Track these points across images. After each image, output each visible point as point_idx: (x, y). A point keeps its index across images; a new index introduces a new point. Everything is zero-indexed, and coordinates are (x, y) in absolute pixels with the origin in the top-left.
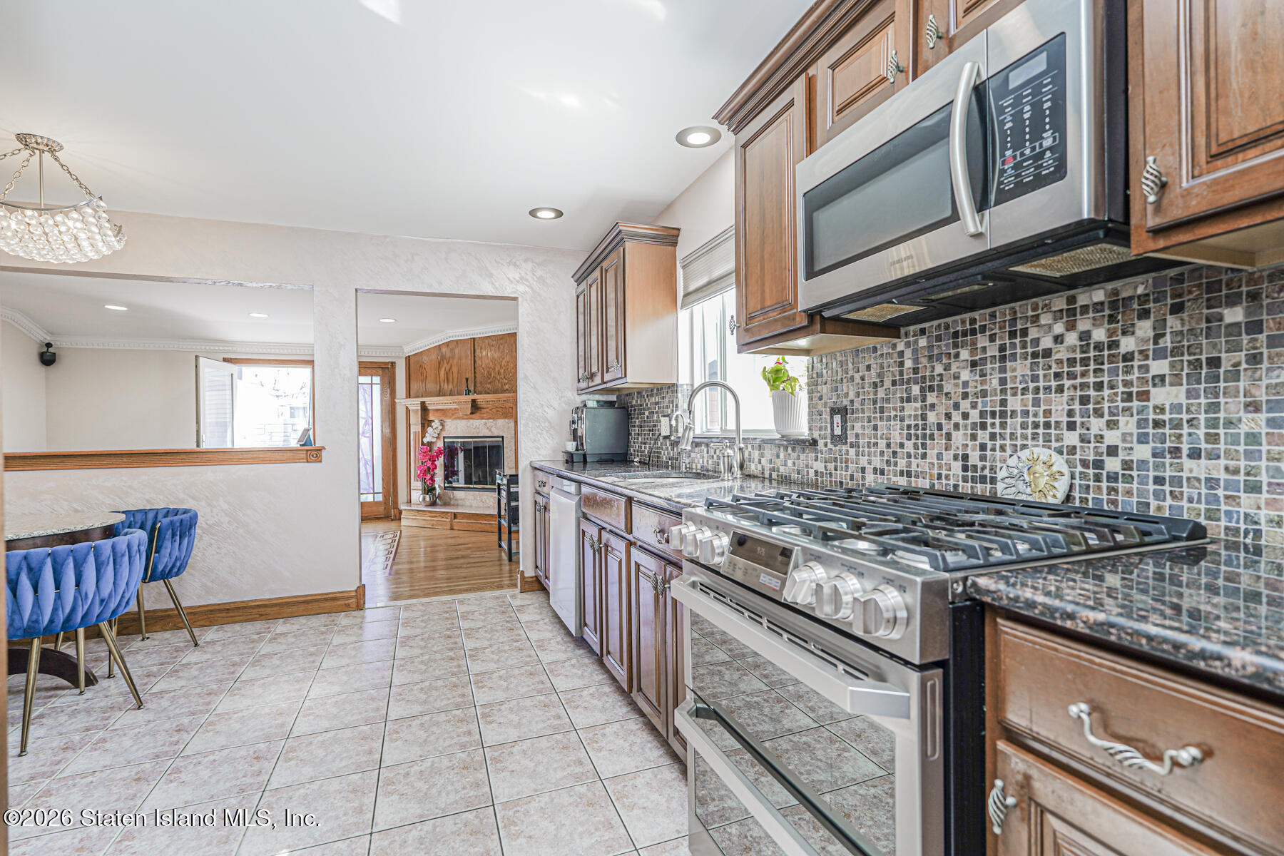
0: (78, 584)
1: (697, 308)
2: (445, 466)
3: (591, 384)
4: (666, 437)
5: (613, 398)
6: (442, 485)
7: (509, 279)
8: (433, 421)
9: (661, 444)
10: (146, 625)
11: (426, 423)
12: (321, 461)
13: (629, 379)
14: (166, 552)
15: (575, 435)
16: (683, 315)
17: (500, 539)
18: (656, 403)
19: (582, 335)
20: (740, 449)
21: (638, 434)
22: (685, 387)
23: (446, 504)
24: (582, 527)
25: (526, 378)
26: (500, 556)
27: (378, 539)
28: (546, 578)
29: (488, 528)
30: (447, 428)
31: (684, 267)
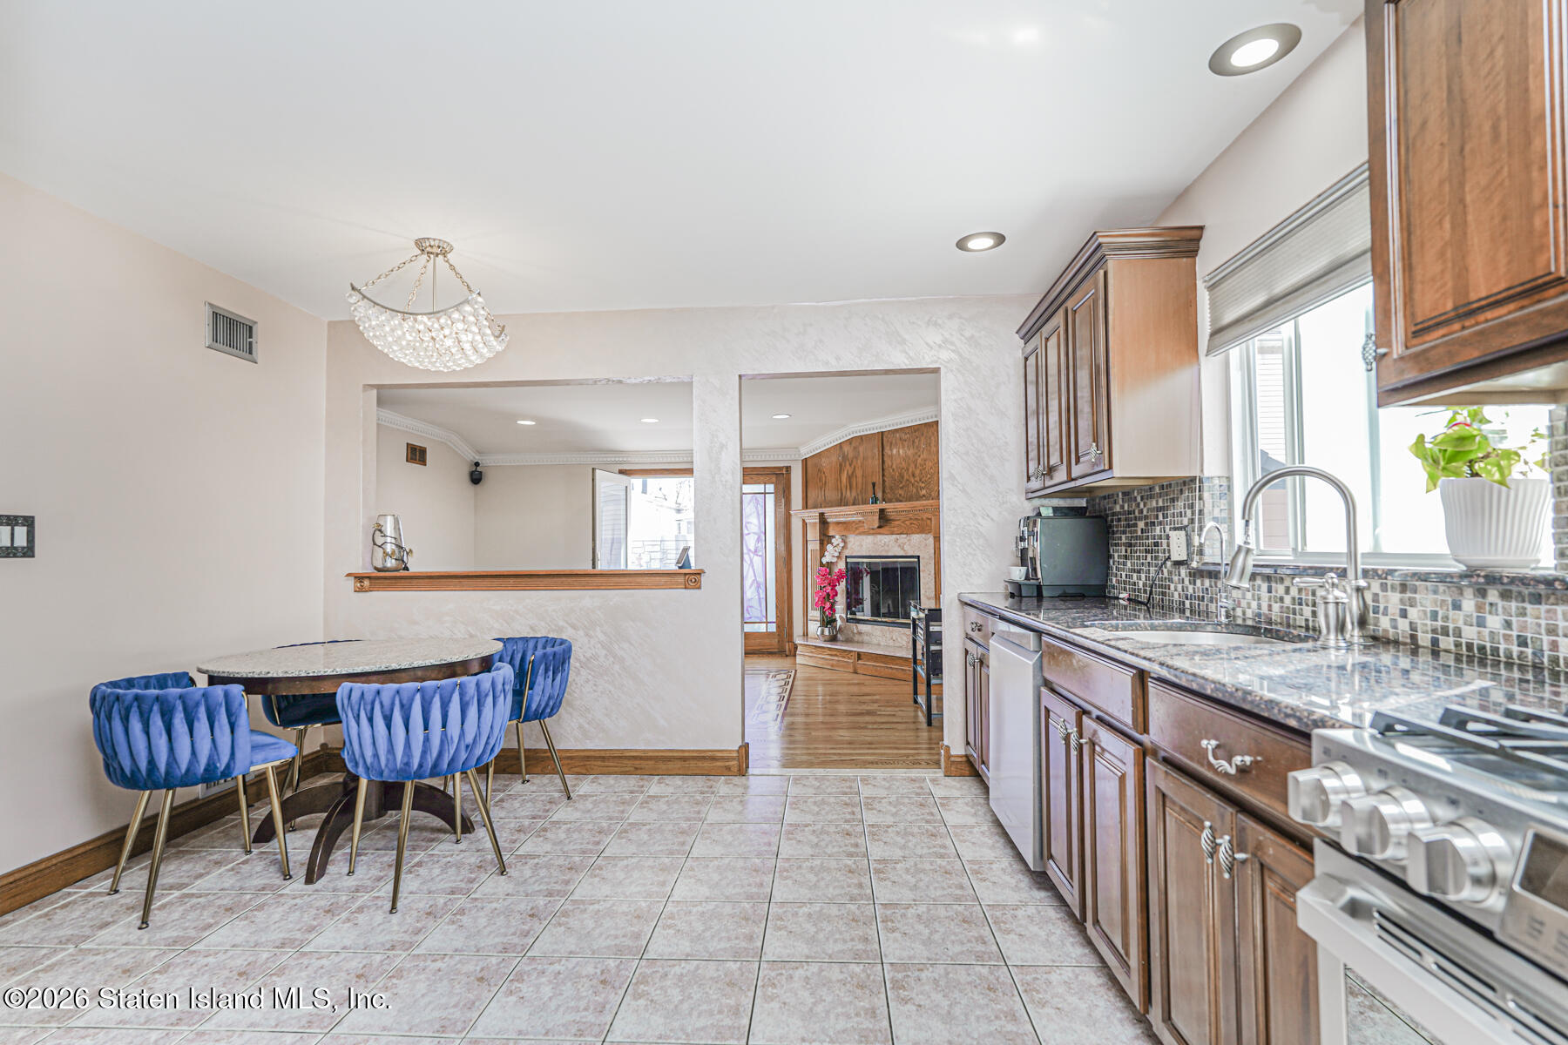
0: (444, 726)
1: (1235, 353)
2: (848, 592)
3: (1048, 483)
4: (1178, 563)
5: (1083, 503)
6: (844, 616)
7: (927, 344)
8: (833, 537)
9: (1170, 573)
10: (526, 767)
11: (825, 539)
12: (699, 588)
13: (1117, 472)
14: (538, 688)
15: (1023, 558)
16: (1209, 366)
17: (916, 693)
18: (1159, 509)
19: (1033, 412)
20: (1358, 590)
21: (1126, 557)
22: (1216, 481)
23: (848, 641)
24: (1044, 703)
25: (952, 477)
26: (916, 717)
27: (770, 679)
28: (983, 763)
29: (900, 675)
30: (849, 545)
31: (1211, 288)
